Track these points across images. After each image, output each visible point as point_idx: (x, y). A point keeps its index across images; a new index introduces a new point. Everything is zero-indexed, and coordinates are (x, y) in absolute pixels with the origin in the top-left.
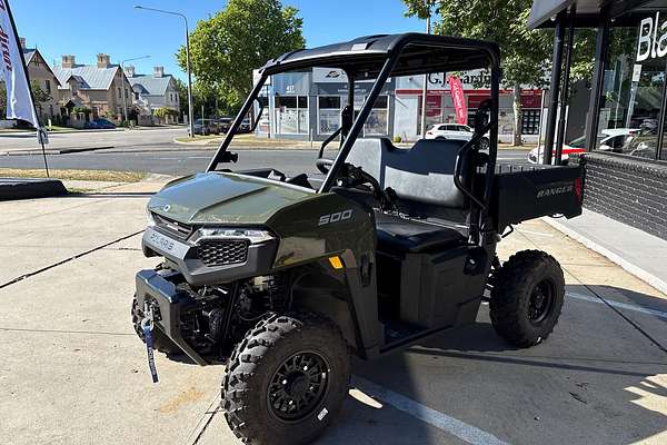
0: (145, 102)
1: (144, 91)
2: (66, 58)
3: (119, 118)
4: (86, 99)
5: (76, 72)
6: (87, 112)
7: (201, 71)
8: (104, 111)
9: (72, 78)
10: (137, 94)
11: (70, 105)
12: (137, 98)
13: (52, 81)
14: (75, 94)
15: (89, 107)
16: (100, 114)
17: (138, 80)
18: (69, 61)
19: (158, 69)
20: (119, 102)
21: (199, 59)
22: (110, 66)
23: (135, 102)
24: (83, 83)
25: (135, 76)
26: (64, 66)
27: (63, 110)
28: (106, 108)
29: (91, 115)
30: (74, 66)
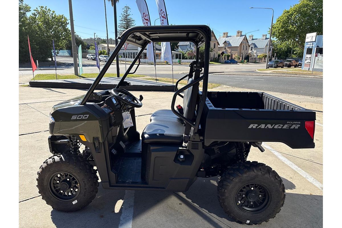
0: (255, 51)
1: (256, 46)
2: (224, 34)
3: (241, 59)
4: (229, 50)
5: (227, 39)
6: (228, 56)
7: (279, 36)
8: (235, 56)
9: (225, 42)
10: (252, 48)
11: (223, 53)
12: (252, 50)
13: (216, 44)
14: (225, 49)
15: (230, 54)
16: (234, 57)
17: (253, 42)
18: (226, 35)
19: (264, 36)
20: (242, 51)
21: (279, 30)
22: (241, 36)
23: (250, 51)
24: (229, 44)
25: (253, 39)
26: (223, 37)
27: (219, 56)
28: (236, 55)
29: (230, 58)
30: (227, 37)
